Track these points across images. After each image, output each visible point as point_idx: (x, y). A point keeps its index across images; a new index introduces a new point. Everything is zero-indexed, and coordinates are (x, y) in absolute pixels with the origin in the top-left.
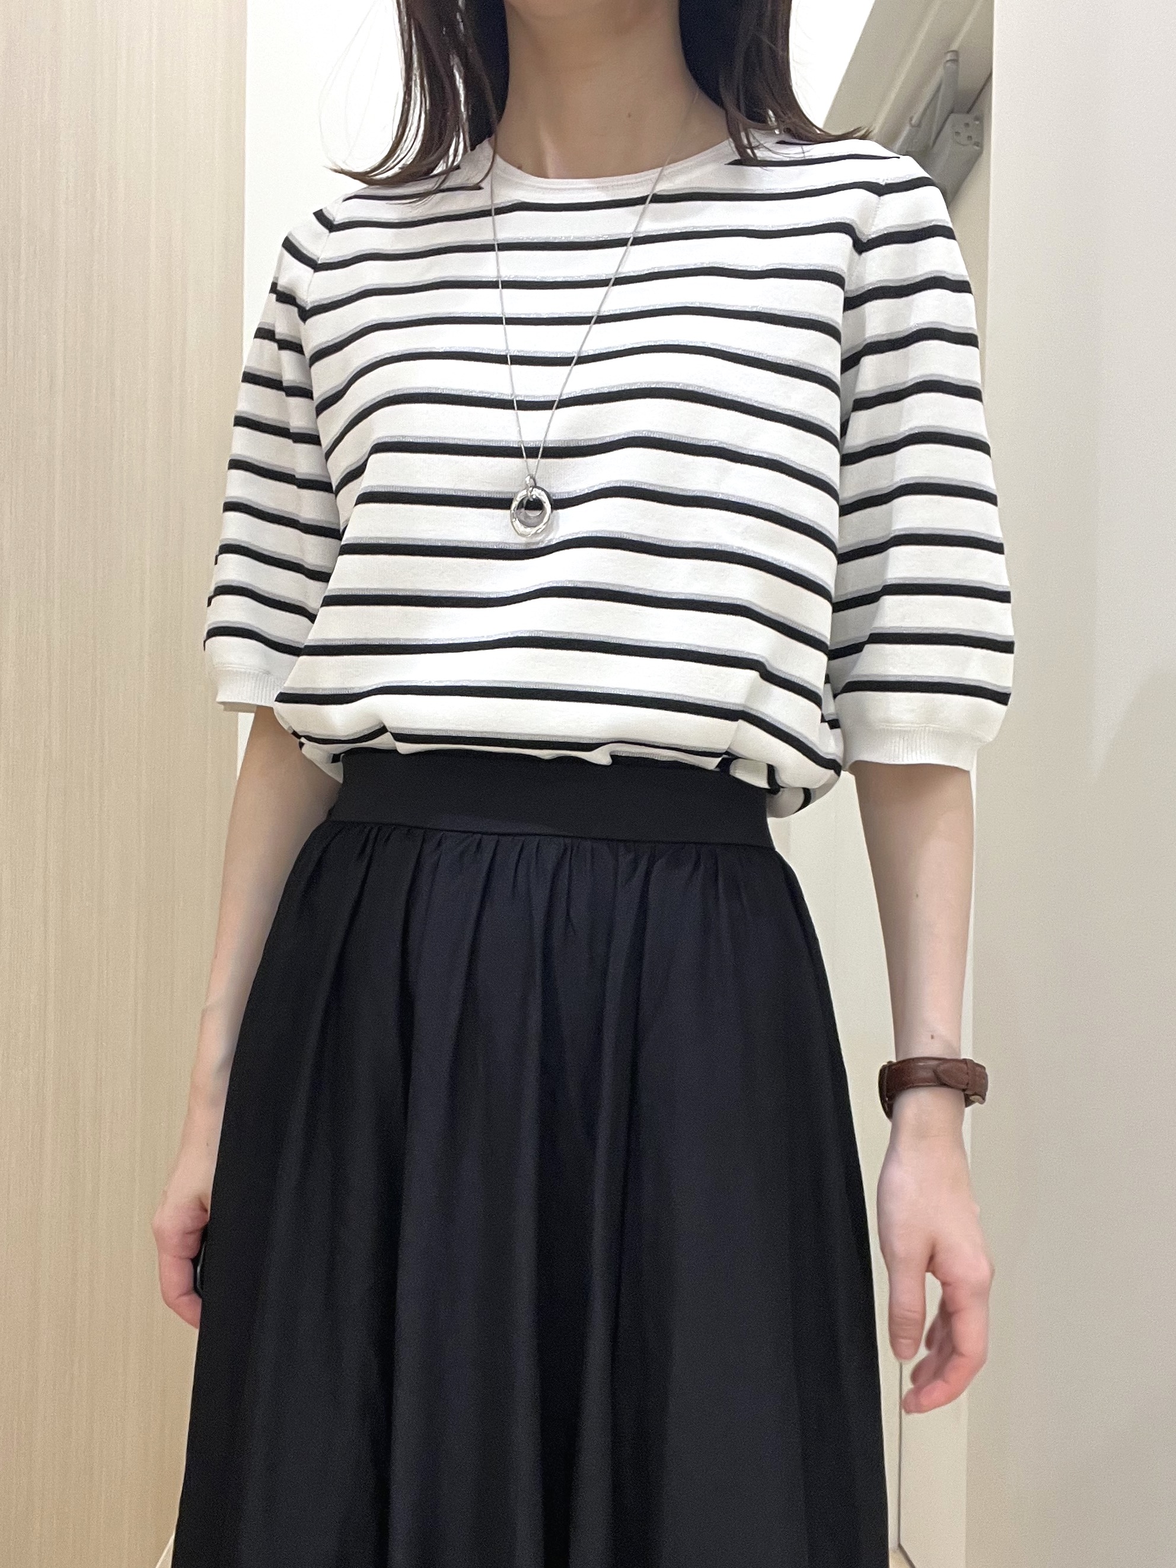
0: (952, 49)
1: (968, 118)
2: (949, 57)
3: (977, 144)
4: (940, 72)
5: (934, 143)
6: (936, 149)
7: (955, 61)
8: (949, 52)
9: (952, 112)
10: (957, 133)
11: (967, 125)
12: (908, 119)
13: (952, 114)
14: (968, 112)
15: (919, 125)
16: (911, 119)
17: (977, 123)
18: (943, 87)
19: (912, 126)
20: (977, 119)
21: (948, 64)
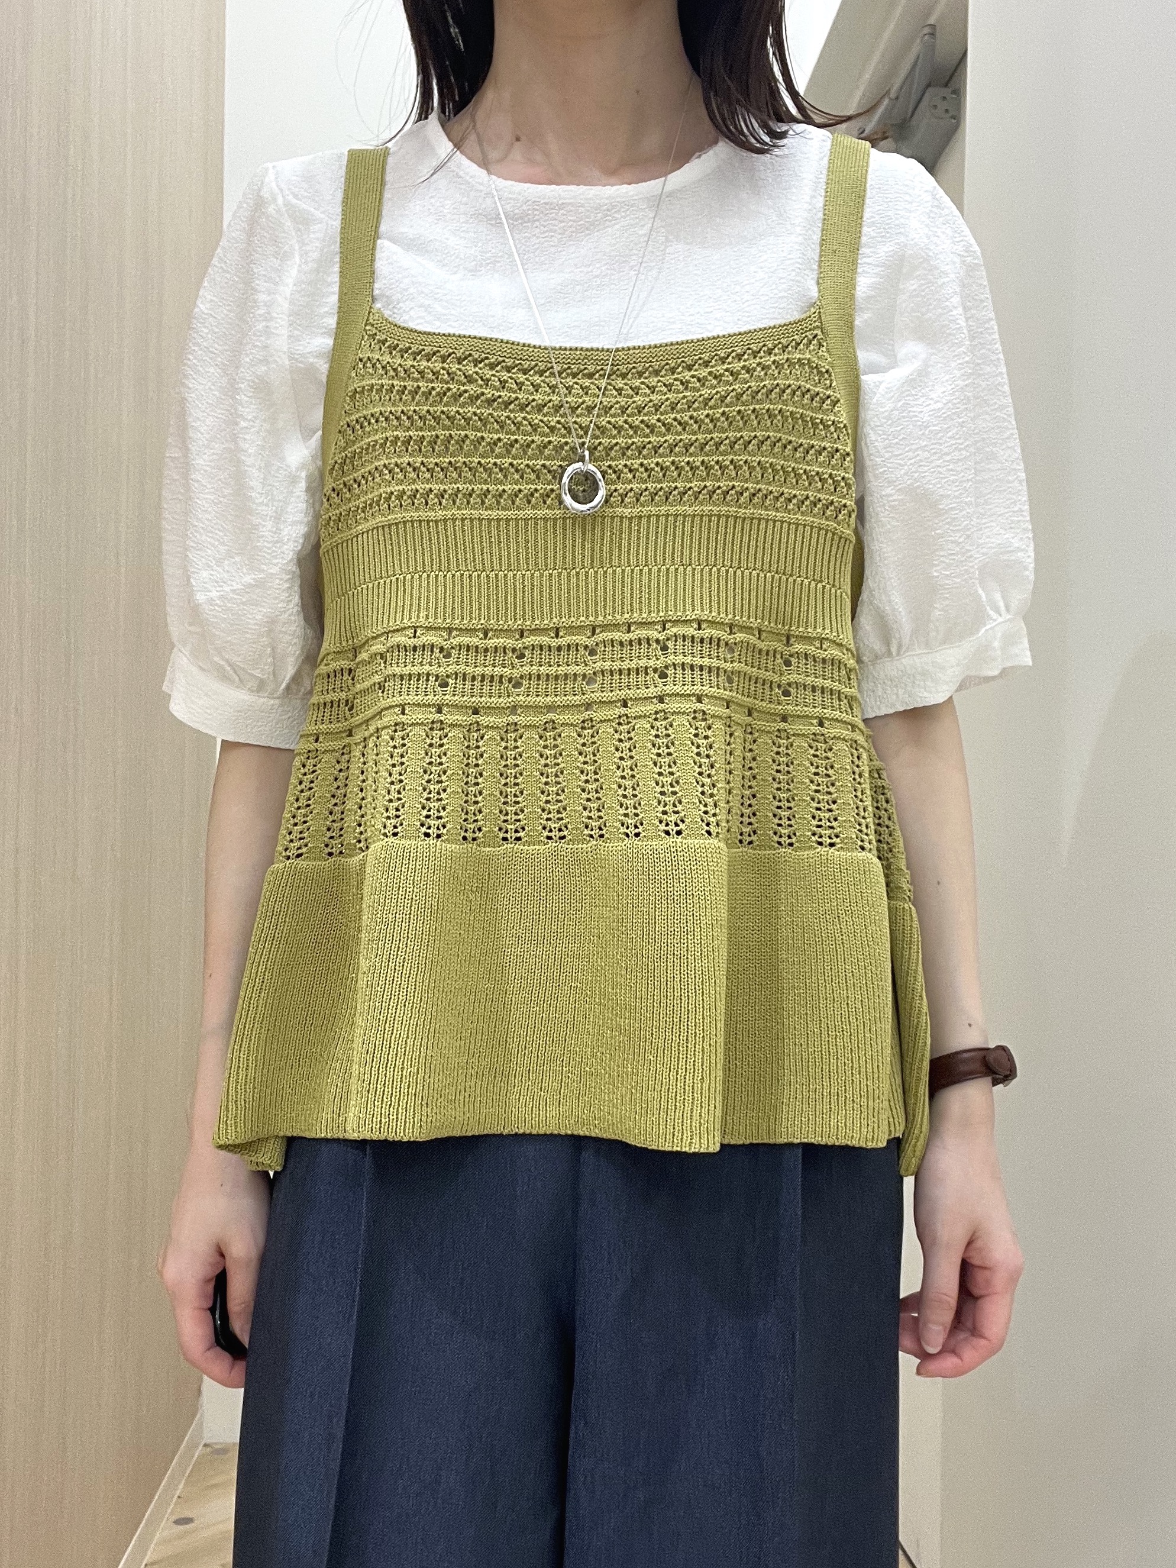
0: (929, 22)
1: (946, 91)
2: (925, 31)
3: (954, 117)
4: (916, 49)
5: (912, 116)
6: (914, 122)
7: (933, 33)
8: (926, 26)
9: (929, 85)
10: (935, 107)
11: (944, 98)
12: (887, 94)
13: (930, 89)
14: (946, 85)
15: (897, 98)
16: (889, 93)
17: (954, 96)
18: (920, 60)
19: (890, 99)
20: (955, 92)
21: (926, 37)
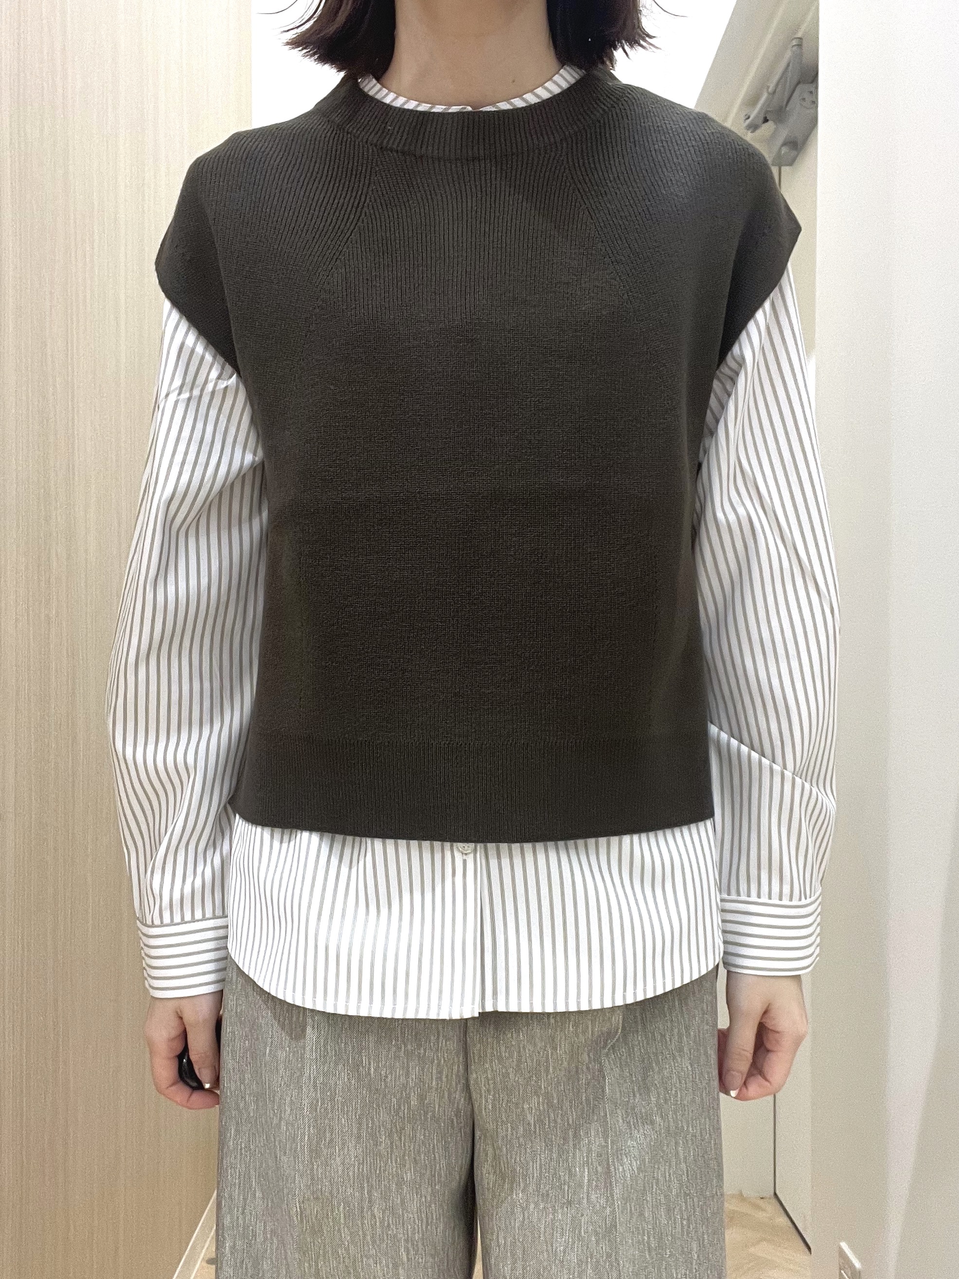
0: (796, 36)
1: (812, 87)
2: (794, 42)
4: (788, 54)
5: (786, 105)
6: (789, 109)
7: (800, 46)
8: (793, 39)
9: (799, 83)
10: (804, 99)
11: (811, 92)
12: (765, 90)
13: (800, 86)
14: (811, 83)
15: (774, 92)
16: (768, 87)
18: (791, 65)
19: (769, 93)
21: (795, 48)
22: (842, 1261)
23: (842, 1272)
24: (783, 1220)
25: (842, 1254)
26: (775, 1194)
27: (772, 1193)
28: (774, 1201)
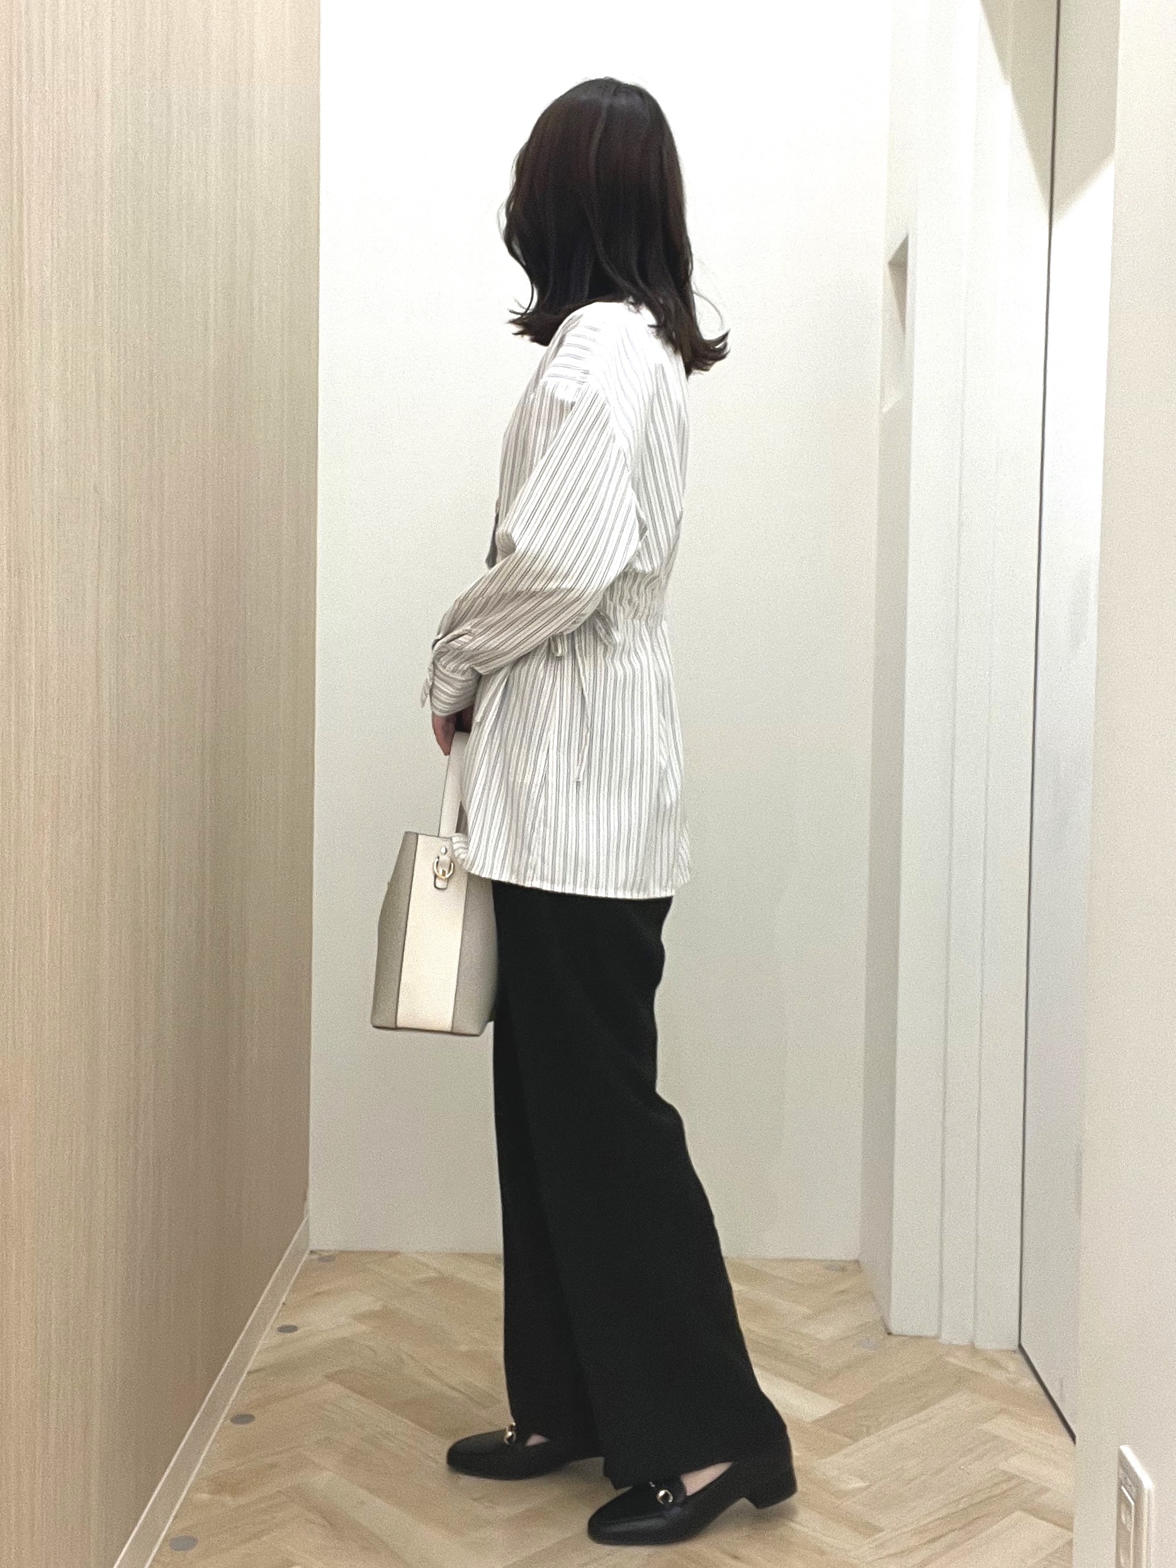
22: (1121, 1471)
23: (1123, 1488)
24: (1030, 1383)
25: (1123, 1462)
26: (1020, 1346)
27: (1017, 1343)
28: (1019, 1357)
